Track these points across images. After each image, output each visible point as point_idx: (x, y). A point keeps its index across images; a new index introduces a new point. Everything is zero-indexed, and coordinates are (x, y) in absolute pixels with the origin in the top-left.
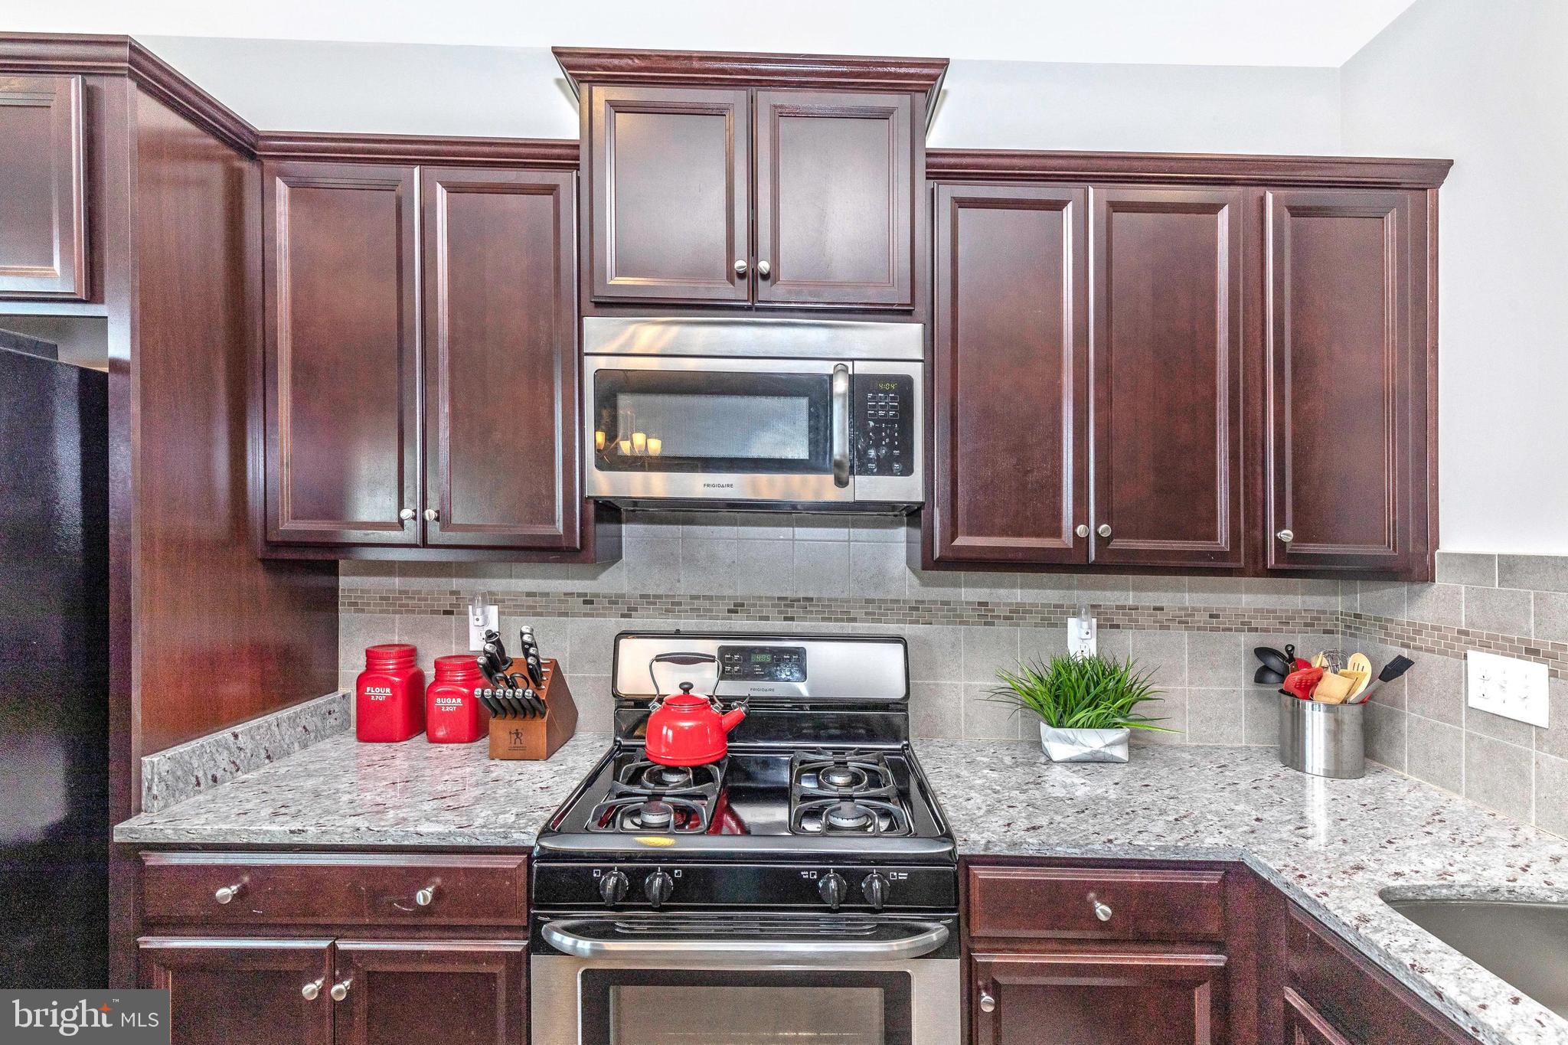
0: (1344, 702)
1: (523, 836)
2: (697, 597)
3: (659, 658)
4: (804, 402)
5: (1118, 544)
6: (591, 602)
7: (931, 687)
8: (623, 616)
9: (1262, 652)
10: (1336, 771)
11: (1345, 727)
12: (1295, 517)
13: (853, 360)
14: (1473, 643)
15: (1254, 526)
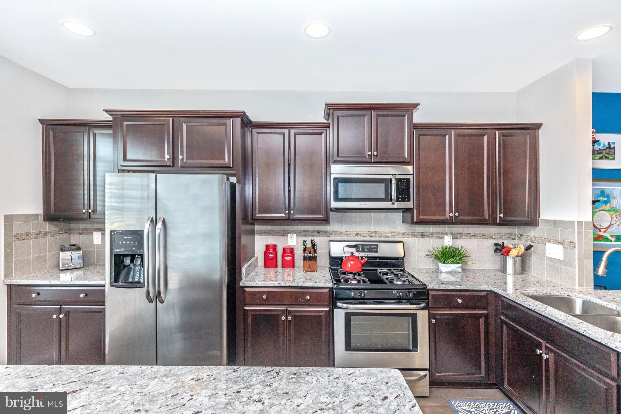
0: (517, 256)
1: (329, 285)
2: (347, 231)
3: (346, 246)
4: (383, 185)
5: (460, 218)
6: (320, 233)
7: (409, 254)
8: (328, 236)
9: (496, 245)
10: (515, 274)
11: (517, 262)
12: (504, 211)
13: (396, 174)
14: (547, 241)
15: (494, 213)
